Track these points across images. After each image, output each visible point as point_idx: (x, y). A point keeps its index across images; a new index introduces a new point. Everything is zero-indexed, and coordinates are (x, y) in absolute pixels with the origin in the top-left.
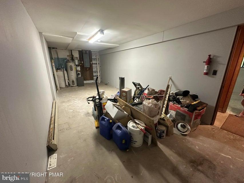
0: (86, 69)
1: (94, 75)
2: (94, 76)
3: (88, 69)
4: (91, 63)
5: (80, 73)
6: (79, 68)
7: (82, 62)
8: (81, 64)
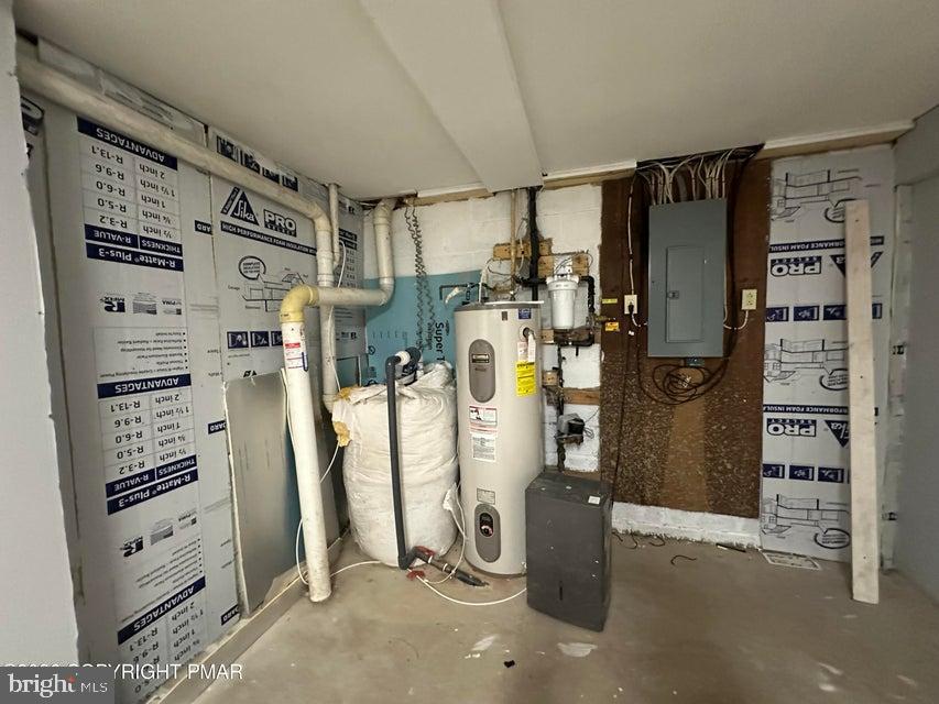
0: (673, 378)
1: (767, 458)
2: (774, 471)
3: (690, 377)
4: (749, 300)
5: (589, 414)
6: (585, 369)
7: (631, 299)
8: (613, 327)
